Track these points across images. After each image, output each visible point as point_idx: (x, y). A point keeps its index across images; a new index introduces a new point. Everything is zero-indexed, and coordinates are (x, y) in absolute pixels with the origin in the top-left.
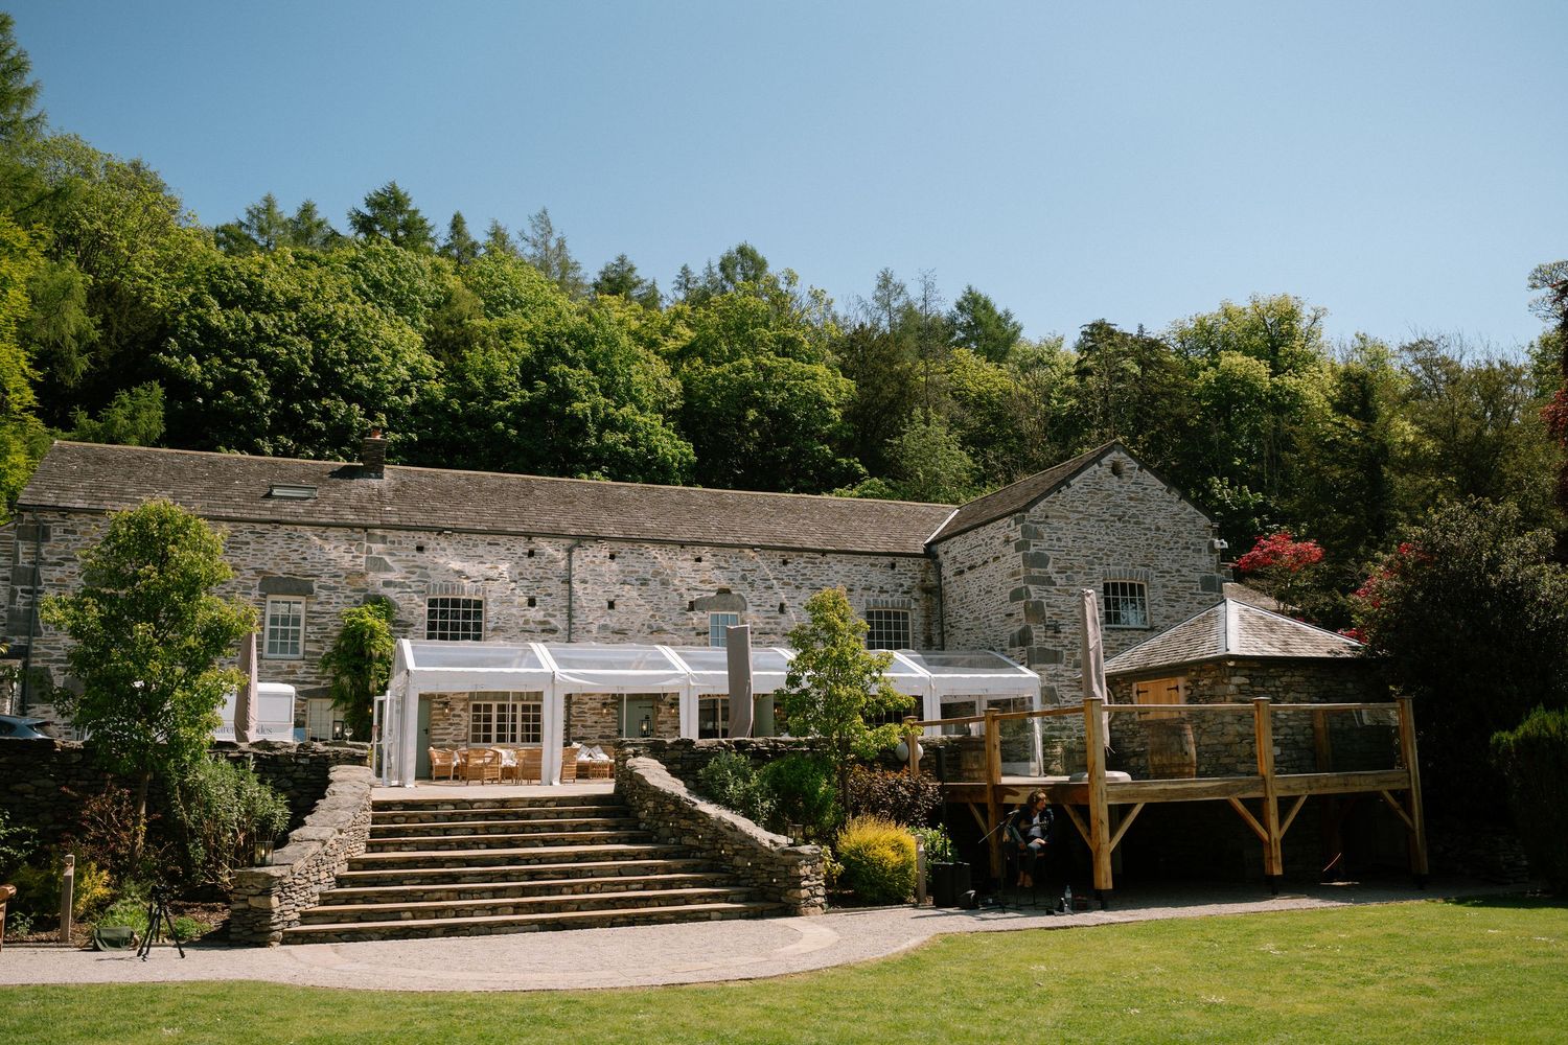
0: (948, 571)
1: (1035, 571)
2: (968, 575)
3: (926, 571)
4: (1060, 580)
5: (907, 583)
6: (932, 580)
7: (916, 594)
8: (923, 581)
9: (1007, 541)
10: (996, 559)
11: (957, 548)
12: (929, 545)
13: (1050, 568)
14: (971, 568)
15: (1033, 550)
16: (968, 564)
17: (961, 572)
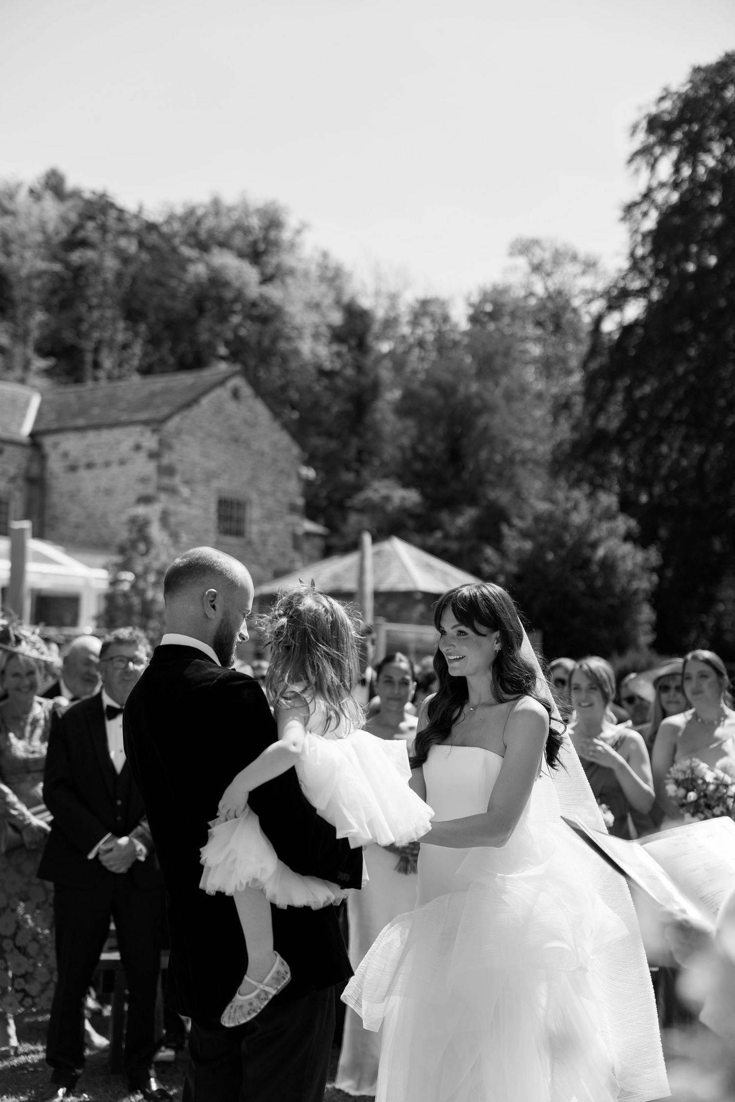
0: (55, 464)
1: (166, 481)
2: (83, 473)
3: (30, 460)
4: (185, 491)
5: (12, 470)
6: (35, 470)
7: (20, 482)
8: (28, 470)
9: (138, 448)
10: (122, 462)
11: (71, 444)
12: (33, 435)
13: (177, 480)
14: (90, 466)
15: (166, 460)
16: (83, 461)
17: (73, 468)
